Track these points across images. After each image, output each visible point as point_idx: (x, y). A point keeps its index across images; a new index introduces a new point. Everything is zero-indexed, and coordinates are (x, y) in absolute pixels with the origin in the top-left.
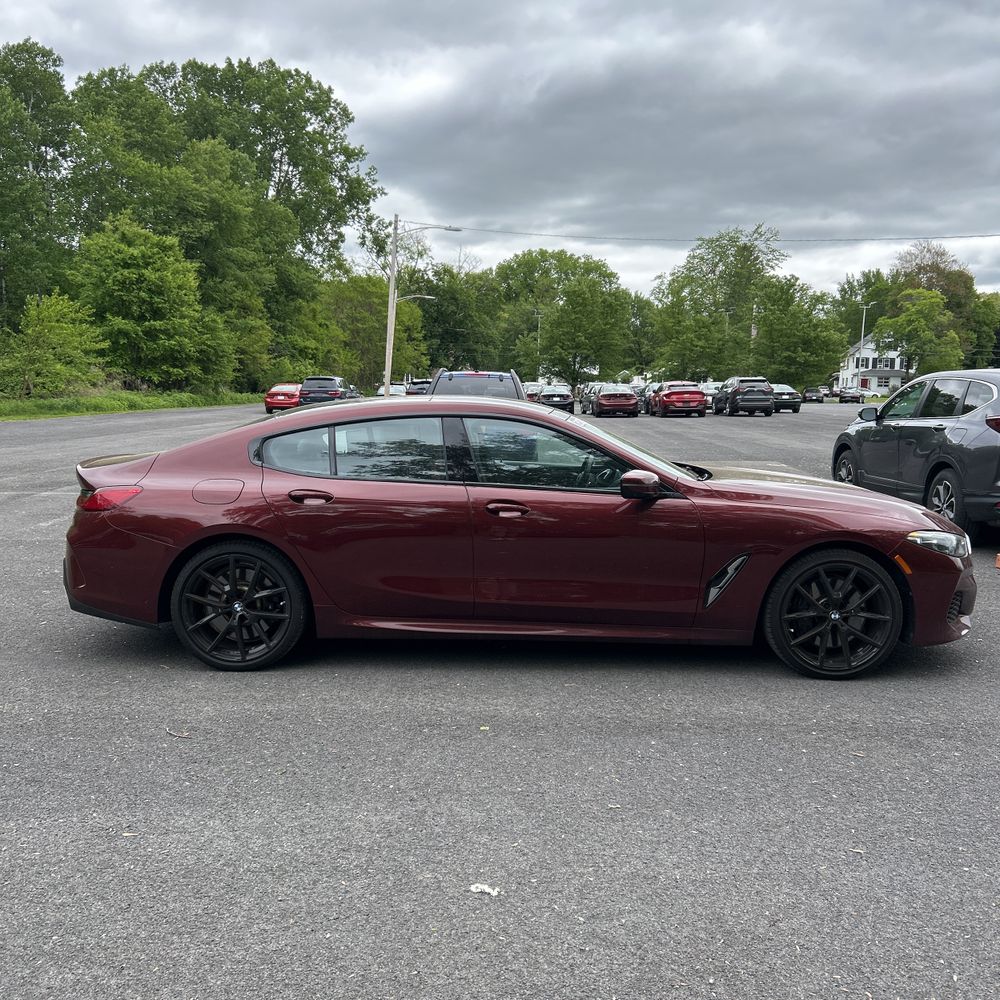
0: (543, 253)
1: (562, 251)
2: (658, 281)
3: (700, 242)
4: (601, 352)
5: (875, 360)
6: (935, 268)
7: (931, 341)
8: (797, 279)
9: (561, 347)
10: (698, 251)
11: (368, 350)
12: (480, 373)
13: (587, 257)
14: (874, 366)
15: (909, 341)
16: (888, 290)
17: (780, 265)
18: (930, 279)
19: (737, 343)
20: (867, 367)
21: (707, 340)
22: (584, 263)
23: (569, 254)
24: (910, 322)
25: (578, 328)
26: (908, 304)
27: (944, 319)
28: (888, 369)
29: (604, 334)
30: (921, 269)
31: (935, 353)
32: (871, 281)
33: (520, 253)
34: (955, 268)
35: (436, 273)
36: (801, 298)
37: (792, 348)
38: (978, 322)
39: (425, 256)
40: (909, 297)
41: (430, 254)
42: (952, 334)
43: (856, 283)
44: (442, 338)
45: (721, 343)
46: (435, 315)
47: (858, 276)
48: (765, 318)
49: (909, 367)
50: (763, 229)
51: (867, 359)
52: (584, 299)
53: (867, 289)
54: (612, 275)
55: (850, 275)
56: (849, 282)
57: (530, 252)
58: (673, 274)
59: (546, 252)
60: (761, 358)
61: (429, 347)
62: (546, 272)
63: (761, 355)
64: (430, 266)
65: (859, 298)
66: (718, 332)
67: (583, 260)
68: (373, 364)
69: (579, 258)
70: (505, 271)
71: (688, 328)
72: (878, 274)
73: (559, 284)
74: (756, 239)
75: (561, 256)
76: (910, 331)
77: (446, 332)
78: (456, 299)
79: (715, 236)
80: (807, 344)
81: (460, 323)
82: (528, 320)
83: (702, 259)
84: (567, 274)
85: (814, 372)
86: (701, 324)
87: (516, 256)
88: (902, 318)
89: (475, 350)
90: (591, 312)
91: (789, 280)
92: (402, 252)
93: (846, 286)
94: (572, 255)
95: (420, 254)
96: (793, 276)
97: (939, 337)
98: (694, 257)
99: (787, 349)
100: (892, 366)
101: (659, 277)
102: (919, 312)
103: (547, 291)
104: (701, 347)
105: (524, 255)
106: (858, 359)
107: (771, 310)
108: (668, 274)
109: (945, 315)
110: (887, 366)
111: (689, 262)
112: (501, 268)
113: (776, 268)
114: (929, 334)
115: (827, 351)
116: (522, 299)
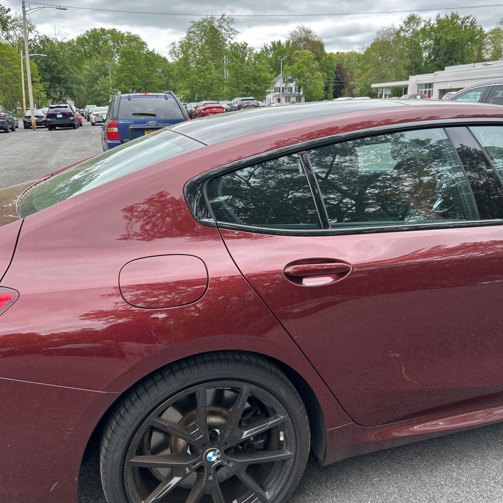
0: (103, 30)
1: (114, 29)
2: (173, 46)
3: (193, 24)
4: (147, 87)
5: (283, 88)
6: (306, 39)
7: (309, 77)
8: (247, 44)
9: (125, 84)
10: (193, 29)
11: (6, 89)
12: (148, 94)
13: (129, 33)
14: (283, 91)
15: (299, 77)
16: (285, 52)
17: (236, 37)
18: (305, 45)
19: (220, 80)
20: (280, 92)
21: (204, 79)
22: (127, 36)
23: (118, 31)
24: (299, 68)
25: (133, 73)
26: (297, 58)
27: (314, 66)
28: (289, 92)
29: (148, 76)
30: (300, 40)
31: (311, 83)
32: (276, 46)
33: (89, 30)
34: (316, 39)
35: (42, 42)
36: (250, 54)
37: (248, 83)
38: (327, 67)
39: (33, 31)
40: (297, 55)
41: (36, 29)
42: (319, 73)
43: (269, 48)
44: (51, 81)
45: (211, 80)
46: (44, 67)
47: (270, 44)
48: (233, 66)
49: (299, 91)
50: (225, 17)
51: (279, 88)
52: (134, 56)
53: (274, 51)
54: (144, 43)
55: (266, 44)
56: (265, 47)
57: (95, 30)
58: (180, 42)
59: (104, 30)
60: (233, 88)
61: (44, 86)
62: (106, 41)
63: (232, 87)
64: (37, 38)
65: (271, 55)
66: (210, 74)
67: (126, 35)
68: (11, 98)
69: (124, 33)
70: (81, 41)
71: (193, 72)
72: (279, 43)
73: (114, 48)
74: (222, 23)
75: (113, 32)
76: (299, 73)
77: (54, 77)
78: (56, 58)
79: (201, 20)
80: (255, 80)
81: (60, 72)
82: (99, 69)
83: (195, 33)
84: (118, 43)
85: (260, 95)
86: (200, 70)
87: (88, 32)
88: (295, 66)
89: (72, 88)
90: (139, 64)
91: (243, 45)
92: (18, 28)
93: (264, 50)
94: (119, 32)
95: (30, 30)
96: (245, 43)
97: (313, 75)
98: (191, 32)
99: (245, 83)
100: (291, 91)
101: (173, 44)
102: (303, 62)
103: (108, 53)
104: (202, 83)
105: (92, 31)
106: (275, 88)
107: (236, 62)
108: (177, 42)
109: (314, 63)
110: (289, 91)
111: (188, 35)
112: (79, 39)
113: (234, 39)
114: (308, 74)
115: (265, 84)
116: (94, 57)
